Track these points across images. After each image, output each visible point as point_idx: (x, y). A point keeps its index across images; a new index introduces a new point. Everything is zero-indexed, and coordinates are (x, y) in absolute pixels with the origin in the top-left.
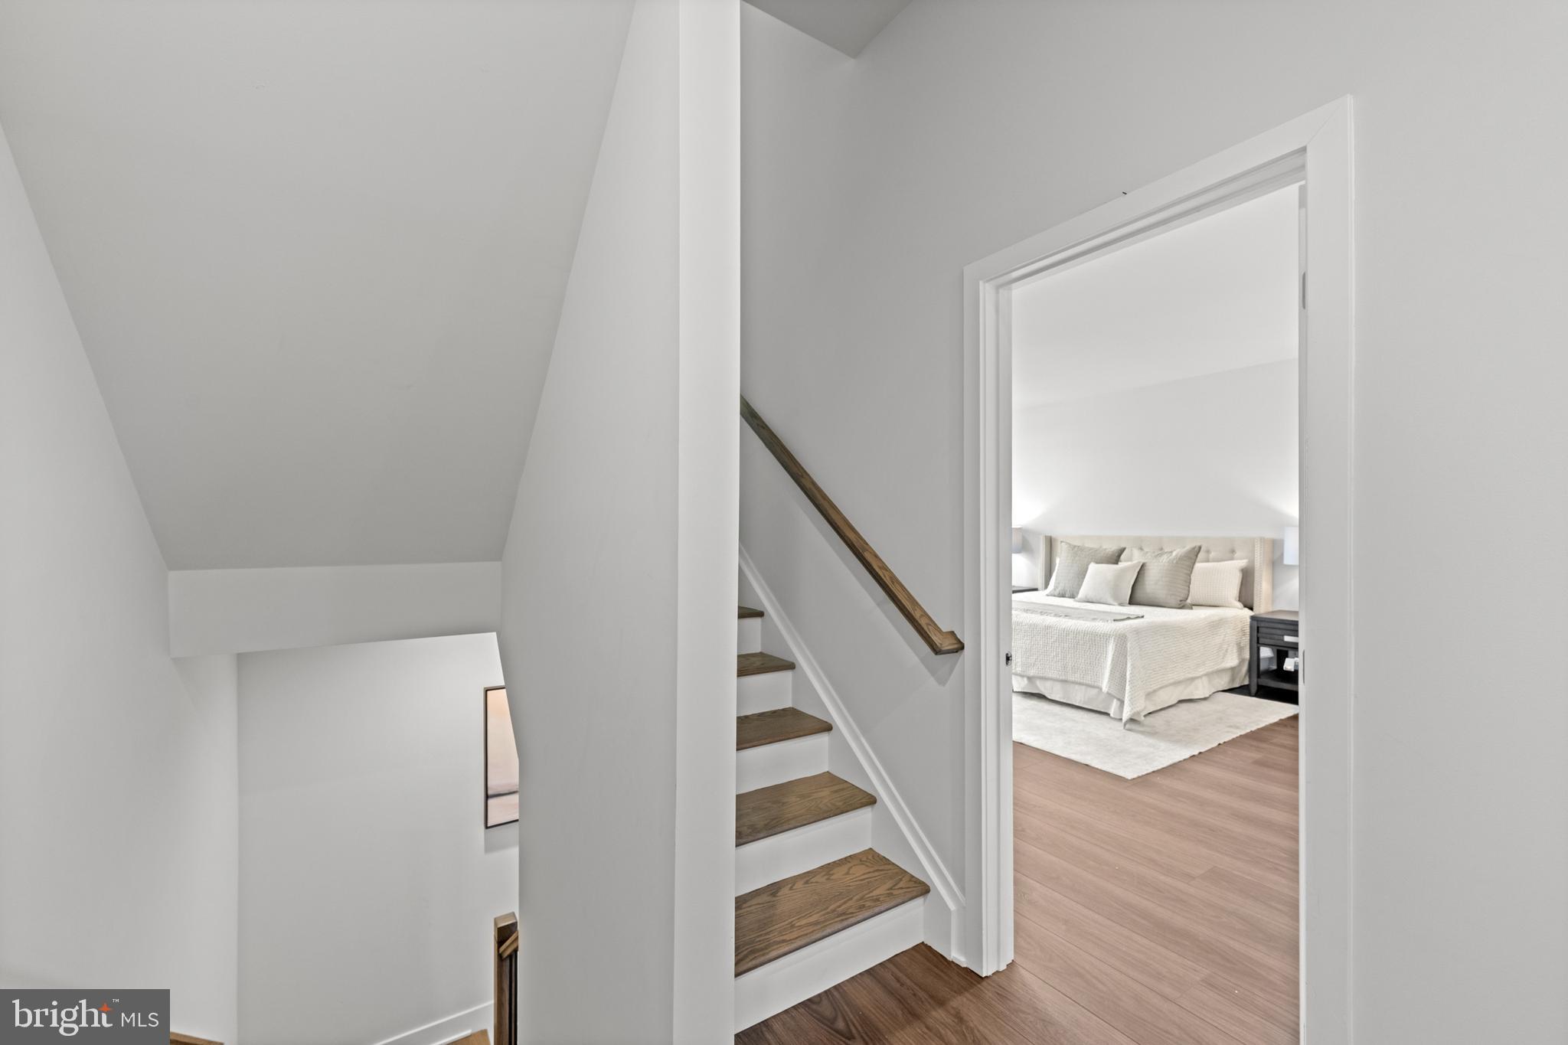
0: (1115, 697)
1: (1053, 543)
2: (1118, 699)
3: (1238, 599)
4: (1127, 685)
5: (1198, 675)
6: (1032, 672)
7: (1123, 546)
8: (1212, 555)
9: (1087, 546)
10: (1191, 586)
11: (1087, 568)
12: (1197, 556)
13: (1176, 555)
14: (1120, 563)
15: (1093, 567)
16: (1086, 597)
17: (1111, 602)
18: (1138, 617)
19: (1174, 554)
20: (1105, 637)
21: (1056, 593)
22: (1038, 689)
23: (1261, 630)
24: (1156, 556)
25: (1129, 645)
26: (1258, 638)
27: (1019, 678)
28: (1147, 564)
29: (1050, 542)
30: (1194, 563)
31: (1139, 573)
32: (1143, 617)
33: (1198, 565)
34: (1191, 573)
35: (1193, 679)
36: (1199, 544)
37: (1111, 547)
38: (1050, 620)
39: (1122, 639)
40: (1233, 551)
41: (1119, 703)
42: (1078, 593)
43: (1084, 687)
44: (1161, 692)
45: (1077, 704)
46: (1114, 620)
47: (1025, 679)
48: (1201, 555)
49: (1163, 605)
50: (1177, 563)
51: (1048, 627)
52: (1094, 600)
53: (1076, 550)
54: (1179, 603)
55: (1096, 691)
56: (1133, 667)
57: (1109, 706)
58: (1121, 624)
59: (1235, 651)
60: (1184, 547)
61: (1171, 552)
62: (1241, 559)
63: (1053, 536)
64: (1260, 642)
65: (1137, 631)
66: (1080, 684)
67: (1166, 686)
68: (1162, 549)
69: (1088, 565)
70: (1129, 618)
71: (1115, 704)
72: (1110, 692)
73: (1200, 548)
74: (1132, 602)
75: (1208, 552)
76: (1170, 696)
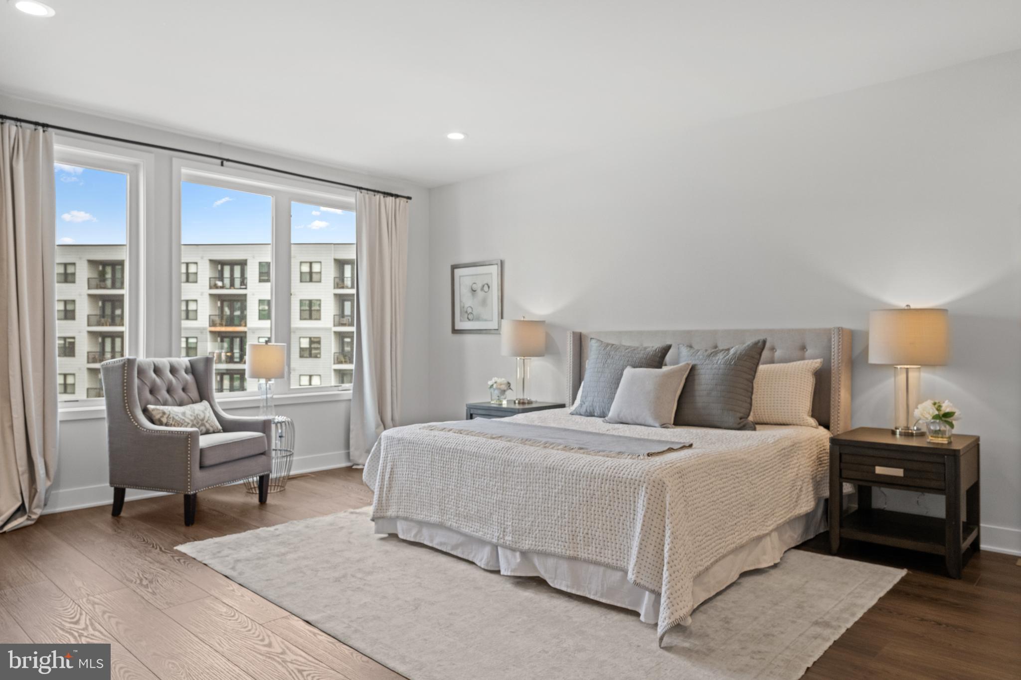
0: (647, 589)
1: (582, 340)
2: (652, 591)
3: (810, 414)
4: (665, 568)
5: (765, 532)
6: (526, 545)
7: (668, 343)
8: (778, 354)
9: (624, 344)
10: (754, 397)
11: (622, 375)
12: (760, 354)
13: (734, 354)
14: (663, 367)
15: (628, 372)
16: (618, 415)
17: (650, 421)
18: (683, 447)
19: (732, 351)
20: (634, 484)
21: (583, 410)
22: (537, 570)
23: (844, 457)
24: (709, 356)
25: (668, 499)
26: (841, 470)
27: (509, 553)
28: (699, 367)
29: (580, 341)
30: (757, 365)
31: (687, 379)
32: (691, 446)
33: (761, 367)
34: (754, 377)
35: (760, 538)
36: (761, 338)
37: (654, 345)
38: (556, 456)
39: (658, 489)
40: (803, 348)
41: (653, 596)
42: (609, 410)
43: (602, 569)
44: (716, 568)
45: (592, 597)
46: (649, 455)
47: (518, 554)
48: (766, 354)
49: (719, 424)
50: (735, 364)
51: (550, 469)
52: (630, 421)
53: (608, 349)
54: (740, 421)
55: (619, 574)
56: (674, 537)
57: (639, 602)
58: (657, 460)
59: (811, 489)
60: (744, 344)
61: (728, 350)
62: (814, 358)
63: (584, 331)
64: (844, 475)
65: (681, 473)
66: (596, 563)
67: (724, 556)
68: (716, 347)
69: (623, 370)
70: (671, 450)
71: (647, 597)
72: (638, 581)
73: (764, 342)
74: (680, 420)
75: (773, 349)
76: (727, 572)
